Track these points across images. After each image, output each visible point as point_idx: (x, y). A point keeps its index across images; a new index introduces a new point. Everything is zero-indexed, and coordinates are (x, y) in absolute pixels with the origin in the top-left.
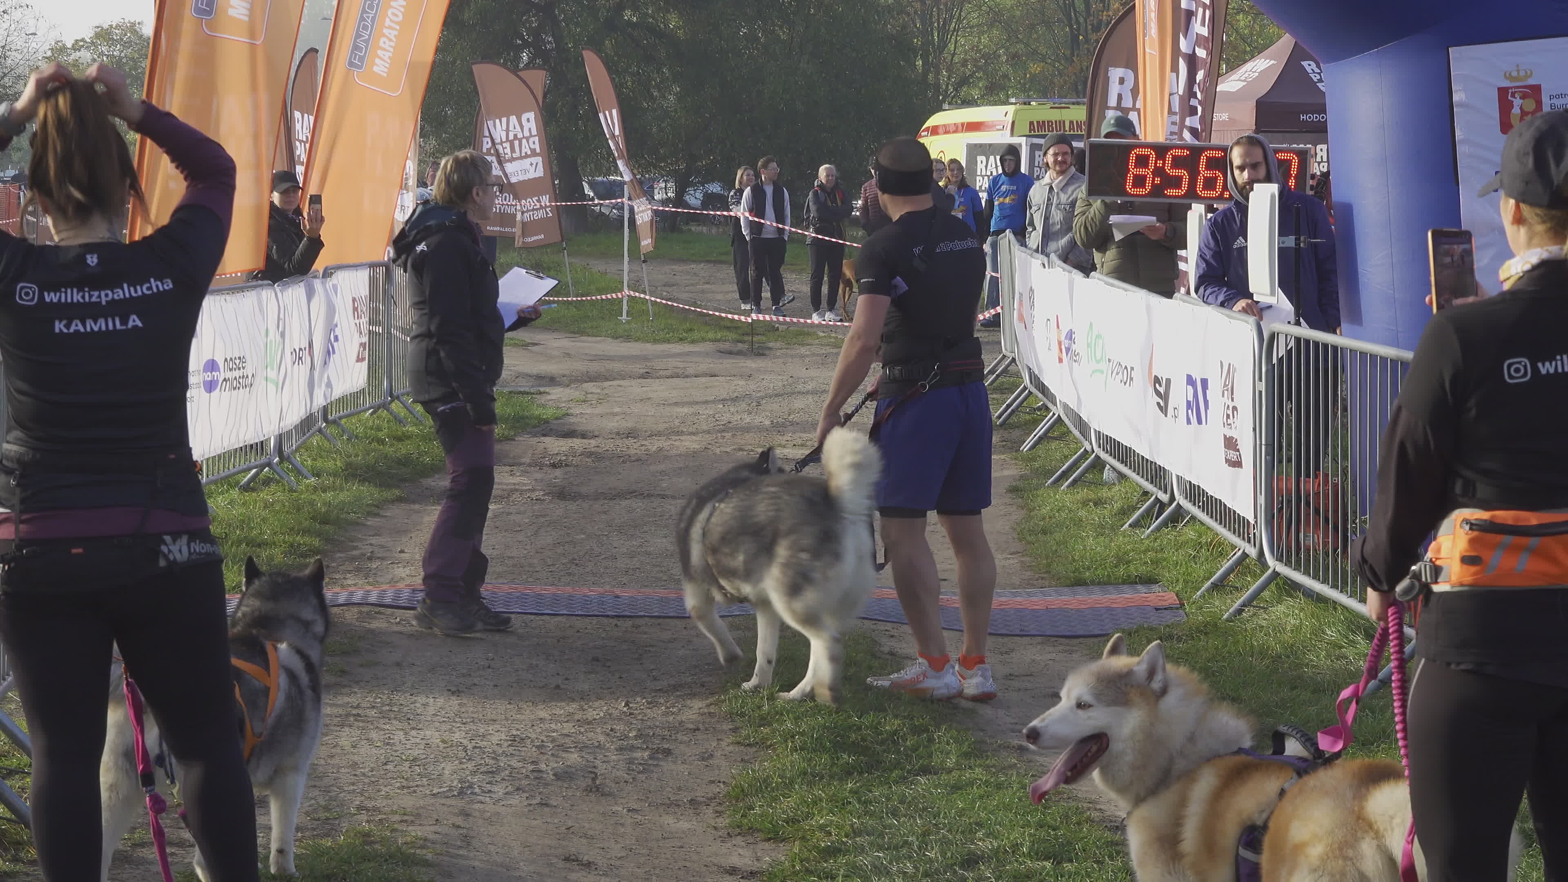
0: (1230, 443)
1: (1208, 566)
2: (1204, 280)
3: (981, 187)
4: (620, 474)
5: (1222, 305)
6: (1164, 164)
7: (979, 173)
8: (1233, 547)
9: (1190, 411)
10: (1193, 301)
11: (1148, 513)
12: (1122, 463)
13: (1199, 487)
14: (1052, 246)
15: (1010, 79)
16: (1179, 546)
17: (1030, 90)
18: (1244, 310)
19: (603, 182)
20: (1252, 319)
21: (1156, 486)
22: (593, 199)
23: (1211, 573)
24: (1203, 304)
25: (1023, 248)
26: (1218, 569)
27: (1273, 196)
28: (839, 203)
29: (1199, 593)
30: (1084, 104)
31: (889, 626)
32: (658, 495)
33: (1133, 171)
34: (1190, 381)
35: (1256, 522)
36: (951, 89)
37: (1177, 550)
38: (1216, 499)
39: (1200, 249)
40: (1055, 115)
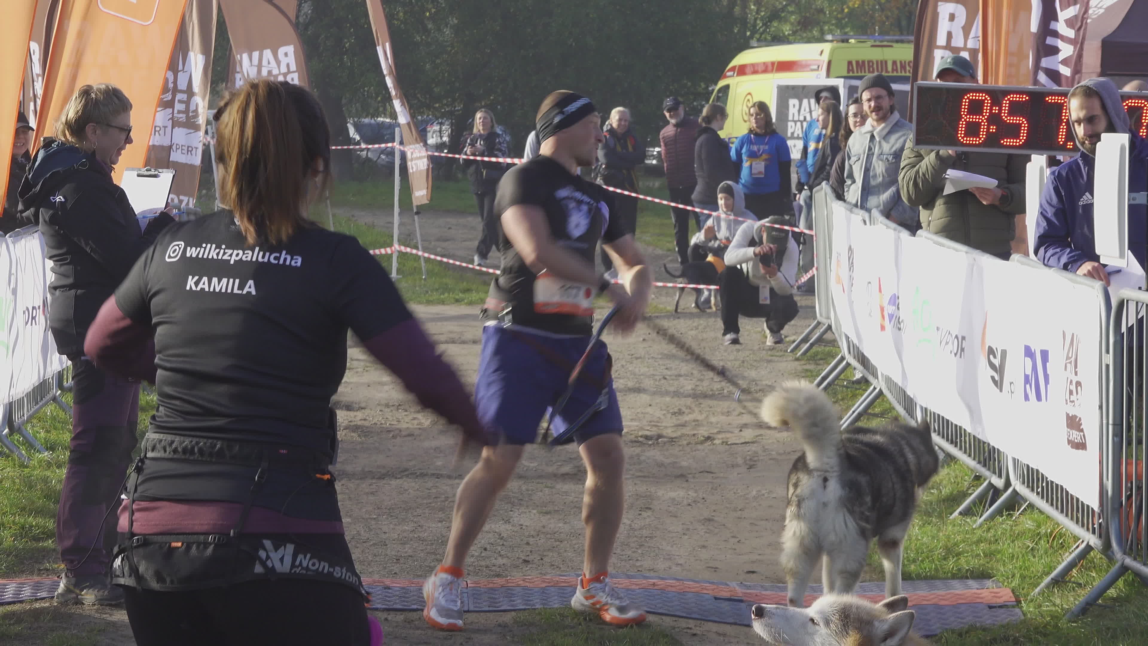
0: (1073, 423)
1: (1048, 560)
2: (1044, 241)
3: (793, 133)
4: (389, 450)
5: (1065, 267)
6: (1000, 110)
7: (790, 118)
8: (1076, 538)
9: (1028, 386)
10: (1032, 263)
11: (981, 499)
12: (952, 443)
13: (1037, 471)
14: (873, 201)
15: (825, 14)
16: (1015, 537)
17: (846, 26)
18: (1090, 274)
19: (370, 125)
20: (1098, 285)
21: (989, 469)
22: (358, 143)
23: (1051, 567)
24: (1043, 266)
25: (841, 203)
26: (1059, 563)
27: (1123, 148)
28: (630, 149)
29: (1037, 590)
30: (909, 42)
31: (691, 623)
32: (433, 474)
33: (966, 118)
34: (1029, 352)
35: (1102, 511)
36: (759, 23)
37: (1013, 541)
38: (1057, 485)
39: (1041, 206)
40: (875, 54)
